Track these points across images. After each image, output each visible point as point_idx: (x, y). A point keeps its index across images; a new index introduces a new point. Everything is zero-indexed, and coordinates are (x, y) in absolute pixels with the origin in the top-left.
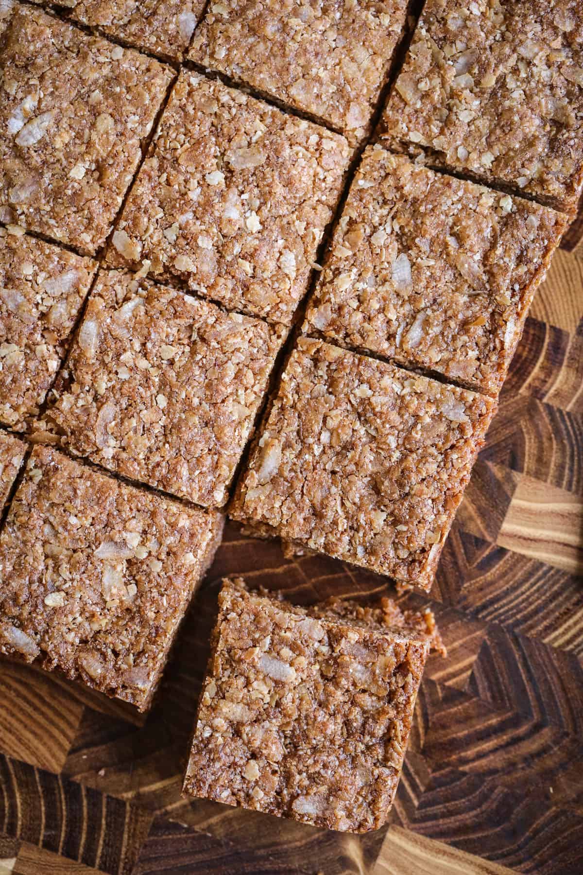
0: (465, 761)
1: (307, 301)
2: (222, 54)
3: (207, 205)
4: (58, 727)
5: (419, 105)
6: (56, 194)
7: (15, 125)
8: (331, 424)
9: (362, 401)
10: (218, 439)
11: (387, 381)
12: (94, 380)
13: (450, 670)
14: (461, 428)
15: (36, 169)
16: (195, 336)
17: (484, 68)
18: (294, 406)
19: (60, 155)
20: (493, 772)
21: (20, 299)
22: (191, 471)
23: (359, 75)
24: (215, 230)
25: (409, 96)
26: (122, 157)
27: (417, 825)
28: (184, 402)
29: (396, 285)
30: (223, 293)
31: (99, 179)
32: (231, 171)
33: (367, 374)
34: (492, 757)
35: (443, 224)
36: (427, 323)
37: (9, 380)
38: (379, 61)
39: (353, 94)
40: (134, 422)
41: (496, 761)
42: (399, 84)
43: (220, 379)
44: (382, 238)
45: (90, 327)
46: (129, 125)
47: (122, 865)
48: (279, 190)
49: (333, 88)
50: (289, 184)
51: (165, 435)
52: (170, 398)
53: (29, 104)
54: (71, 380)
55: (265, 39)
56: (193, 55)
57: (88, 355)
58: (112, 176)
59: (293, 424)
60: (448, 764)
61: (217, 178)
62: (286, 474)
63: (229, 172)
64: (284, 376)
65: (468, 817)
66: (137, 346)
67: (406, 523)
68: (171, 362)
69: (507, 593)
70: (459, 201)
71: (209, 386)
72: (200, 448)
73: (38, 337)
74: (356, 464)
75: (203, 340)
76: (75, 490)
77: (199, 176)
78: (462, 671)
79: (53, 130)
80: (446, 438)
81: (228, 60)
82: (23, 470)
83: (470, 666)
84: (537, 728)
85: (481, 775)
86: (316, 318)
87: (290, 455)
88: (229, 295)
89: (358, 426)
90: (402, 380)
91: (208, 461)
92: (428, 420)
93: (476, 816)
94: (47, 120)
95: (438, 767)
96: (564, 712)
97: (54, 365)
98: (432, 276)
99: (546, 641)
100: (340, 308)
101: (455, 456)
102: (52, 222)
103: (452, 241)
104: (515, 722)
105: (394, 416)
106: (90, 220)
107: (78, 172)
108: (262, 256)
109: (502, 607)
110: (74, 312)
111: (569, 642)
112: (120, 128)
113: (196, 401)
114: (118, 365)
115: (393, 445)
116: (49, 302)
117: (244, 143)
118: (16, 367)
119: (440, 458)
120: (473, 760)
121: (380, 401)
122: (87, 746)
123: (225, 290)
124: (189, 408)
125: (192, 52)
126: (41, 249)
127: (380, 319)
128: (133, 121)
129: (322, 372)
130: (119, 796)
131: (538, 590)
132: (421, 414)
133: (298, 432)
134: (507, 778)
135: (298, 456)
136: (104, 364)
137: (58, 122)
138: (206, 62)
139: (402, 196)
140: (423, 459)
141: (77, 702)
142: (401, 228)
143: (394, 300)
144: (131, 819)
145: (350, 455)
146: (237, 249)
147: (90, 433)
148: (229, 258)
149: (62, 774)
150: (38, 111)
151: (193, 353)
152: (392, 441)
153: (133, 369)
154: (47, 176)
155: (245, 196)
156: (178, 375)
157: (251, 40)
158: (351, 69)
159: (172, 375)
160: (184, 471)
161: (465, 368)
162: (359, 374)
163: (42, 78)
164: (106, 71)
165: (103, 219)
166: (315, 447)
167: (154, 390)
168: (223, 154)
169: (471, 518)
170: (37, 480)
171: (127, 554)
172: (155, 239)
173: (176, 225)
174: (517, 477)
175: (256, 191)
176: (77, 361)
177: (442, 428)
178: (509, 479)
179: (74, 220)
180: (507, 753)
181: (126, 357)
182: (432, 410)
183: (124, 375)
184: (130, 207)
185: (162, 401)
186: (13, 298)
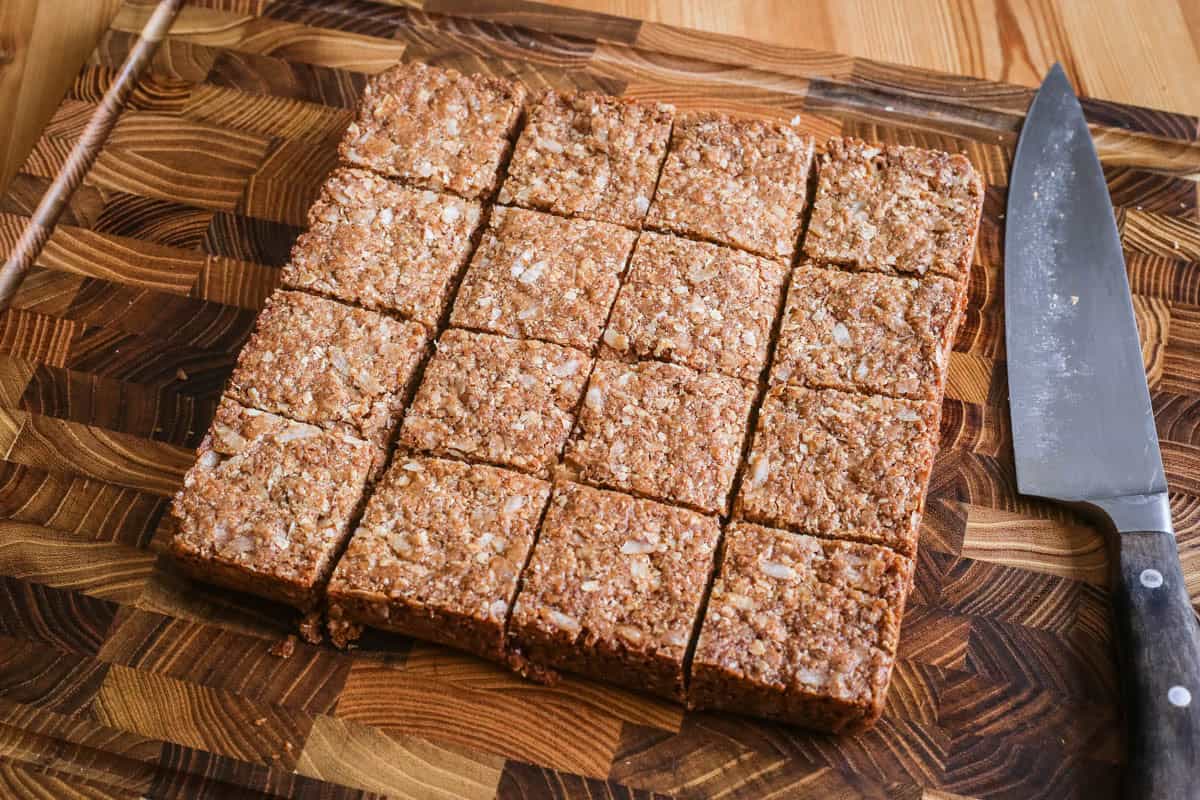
0: (980, 727)
1: (770, 361)
2: (672, 215)
3: (677, 305)
4: (600, 741)
5: (829, 236)
6: (554, 311)
7: (517, 270)
8: (807, 438)
9: (830, 420)
10: (714, 458)
11: (847, 403)
12: (603, 429)
13: (947, 656)
14: (917, 427)
15: (537, 298)
16: (682, 392)
17: (874, 207)
18: (773, 432)
19: (555, 286)
20: (1007, 733)
21: (534, 381)
22: (695, 483)
23: (780, 222)
24: (687, 321)
25: (820, 231)
26: (604, 284)
27: (948, 786)
28: (681, 434)
29: (839, 342)
30: (700, 360)
31: (589, 298)
32: (693, 286)
33: (830, 402)
34: (1002, 721)
35: (867, 300)
36: (870, 362)
37: (530, 436)
38: (794, 215)
39: (778, 234)
40: (641, 452)
41: (1008, 723)
42: (811, 226)
43: (709, 416)
44: (821, 315)
45: (594, 393)
46: (607, 265)
48: (733, 293)
49: (761, 232)
50: (740, 287)
51: (668, 460)
52: (668, 433)
53: (527, 256)
54: (583, 432)
55: (704, 204)
56: (650, 221)
57: (596, 410)
58: (598, 295)
59: (774, 445)
60: (964, 732)
61: (682, 290)
62: (775, 477)
63: (689, 283)
64: (761, 410)
65: (994, 773)
66: (636, 403)
67: (887, 496)
68: (666, 411)
69: (980, 592)
70: (877, 284)
71: (700, 421)
72: (700, 465)
73: (551, 405)
74: (834, 462)
75: (690, 392)
76: (597, 505)
77: (667, 290)
78: (959, 655)
79: (548, 271)
80: (906, 435)
81: (678, 220)
82: (550, 499)
83: (964, 650)
84: (1037, 692)
85: (996, 738)
86: (779, 373)
87: (777, 465)
88: (705, 362)
89: (829, 436)
90: (860, 403)
91: (708, 475)
92: (887, 424)
93: (1001, 772)
94: (542, 265)
95: (956, 736)
96: (1055, 677)
97: (567, 423)
98: (867, 333)
99: (1025, 623)
100: (798, 364)
101: (916, 444)
102: (554, 329)
103: (878, 311)
104: (1015, 690)
105: (859, 425)
106: (585, 325)
107: (571, 296)
108: (727, 333)
109: (979, 603)
110: (580, 386)
111: (1045, 622)
112: (600, 267)
113: (691, 433)
114: (621, 415)
115: (863, 444)
116: (559, 382)
117: (699, 267)
118: (536, 427)
119: (904, 448)
120: (986, 726)
121: (844, 416)
122: (630, 753)
123: (702, 359)
124: (684, 434)
125: (648, 219)
126: (548, 348)
127: (832, 367)
128: (609, 262)
129: (792, 405)
130: (666, 794)
131: (1007, 586)
132: (881, 420)
133: (780, 449)
134: (1021, 737)
135: (784, 464)
136: (609, 416)
137: (551, 267)
138: (661, 223)
139: (830, 289)
140: (890, 449)
141: (614, 717)
142: (834, 308)
143: (839, 353)
145: (827, 456)
146: (706, 331)
147: (605, 464)
148: (701, 337)
149: (610, 781)
150: (535, 260)
151: (682, 402)
152: (861, 441)
153: (635, 417)
154: (546, 300)
155: (707, 298)
156: (673, 417)
157: (693, 206)
158: (773, 219)
159: (667, 418)
160: (690, 482)
161: (909, 386)
162: (823, 402)
163: (534, 242)
164: (584, 234)
165: (595, 324)
166: (797, 456)
167: (655, 431)
168: (684, 276)
169: (935, 540)
170: (562, 504)
171: (649, 549)
172: (639, 332)
173: (654, 320)
174: (966, 506)
175: (714, 295)
176: (586, 419)
177: (901, 429)
178: (960, 509)
179: (570, 324)
180: (1016, 715)
181: (628, 409)
182: (889, 418)
183: (627, 421)
184: (616, 315)
185: (663, 437)
186: (527, 381)
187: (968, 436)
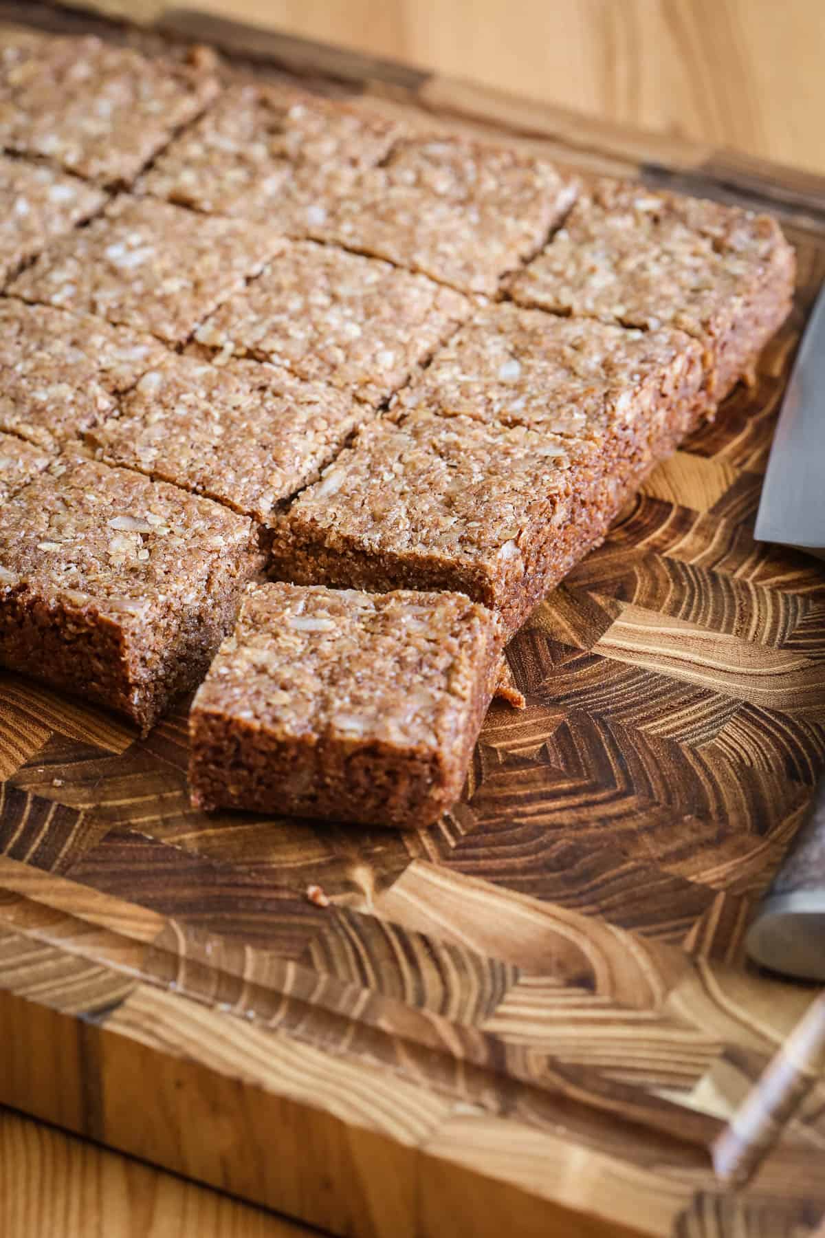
0: (524, 815)
2: (347, 229)
3: (306, 312)
4: (16, 747)
5: (550, 280)
6: (143, 296)
7: (114, 252)
8: (408, 458)
9: (447, 445)
10: (276, 459)
11: (479, 432)
12: (147, 413)
13: (516, 741)
14: (558, 462)
15: (127, 281)
16: (268, 393)
18: (369, 450)
19: (156, 273)
20: (557, 826)
21: (82, 357)
22: (238, 478)
23: (491, 258)
24: (310, 328)
25: (540, 274)
26: (223, 281)
27: (451, 863)
28: (244, 430)
29: (502, 377)
30: (308, 368)
31: (195, 291)
32: (338, 298)
33: (457, 428)
34: (558, 814)
35: (561, 341)
36: (532, 398)
37: (51, 408)
39: (480, 268)
40: (183, 440)
41: (565, 818)
42: (532, 270)
44: (495, 351)
45: (153, 379)
46: (237, 265)
47: (58, 862)
48: (387, 312)
49: (460, 263)
50: (399, 308)
52: (228, 427)
53: (136, 240)
54: (122, 414)
55: (395, 224)
56: (316, 232)
57: (146, 397)
58: (209, 289)
59: (364, 460)
60: (500, 816)
61: (322, 300)
62: (348, 490)
63: (336, 297)
65: (519, 862)
66: (202, 394)
67: (481, 520)
68: (237, 408)
69: (598, 689)
70: (584, 329)
71: (276, 422)
72: (254, 462)
73: (93, 382)
74: (431, 484)
75: (278, 395)
76: (99, 478)
77: (301, 298)
78: (533, 743)
79: (155, 258)
80: (538, 468)
81: (352, 235)
83: (544, 740)
84: (620, 796)
85: (540, 829)
86: (408, 397)
87: (356, 480)
88: (314, 370)
89: (438, 460)
90: (495, 434)
91: (259, 473)
92: (520, 456)
93: (530, 862)
94: (150, 251)
95: (487, 817)
96: (656, 786)
98: (544, 372)
99: (641, 728)
102: (135, 314)
103: (569, 350)
104: (594, 788)
105: (482, 453)
107: (173, 285)
108: (359, 349)
109: (589, 699)
110: (138, 371)
111: (668, 732)
112: (225, 264)
113: (257, 431)
114: (176, 402)
115: (478, 470)
116: (115, 363)
117: (356, 283)
118: (63, 400)
119: (529, 479)
120: (533, 815)
121: (466, 443)
122: (47, 763)
123: (311, 366)
124: (247, 434)
125: (315, 230)
127: (480, 399)
128: (240, 263)
129: (407, 428)
130: (74, 806)
131: (636, 689)
132: (514, 451)
133: (369, 465)
134: (573, 833)
135: (366, 480)
136: (160, 402)
137: (161, 255)
138: (328, 235)
139: (521, 327)
140: (509, 478)
141: (45, 727)
142: (516, 346)
143: (497, 388)
144: (82, 825)
145: (425, 477)
146: (332, 341)
147: (131, 444)
148: (321, 346)
149: (7, 783)
150: (143, 244)
151: (263, 403)
152: (476, 468)
153: (194, 407)
154: (138, 285)
155: (349, 312)
156: (242, 414)
157: (380, 224)
158: (482, 253)
159: (236, 414)
160: (231, 476)
161: (570, 425)
162: (449, 427)
164: (222, 231)
165: (191, 317)
166: (386, 474)
167: (212, 423)
168: (331, 288)
169: (563, 631)
170: (58, 474)
171: (146, 529)
173: (269, 322)
174: (623, 605)
175: (361, 310)
176: (131, 402)
177: (535, 462)
178: (613, 606)
180: (578, 812)
181: (187, 397)
182: (526, 451)
183: (181, 410)
184: (222, 313)
185: (219, 430)
187: (665, 538)
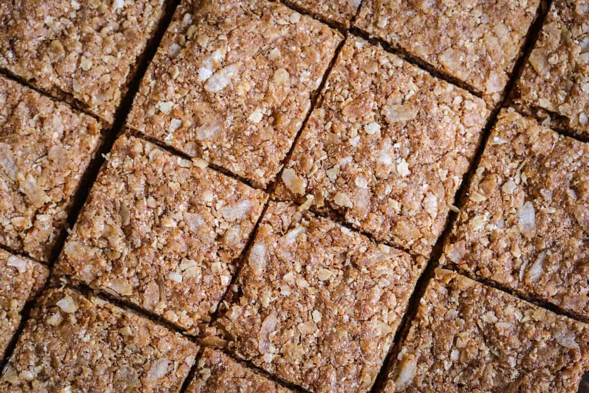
1: (446, 237)
2: (384, 23)
3: (364, 151)
5: (548, 77)
6: (236, 135)
7: (205, 73)
8: (461, 343)
10: (363, 351)
11: (510, 309)
12: (260, 295)
14: (572, 353)
15: (221, 112)
16: (348, 262)
18: (429, 327)
19: (242, 101)
21: (201, 222)
22: (339, 377)
23: (499, 48)
24: (370, 173)
25: (540, 67)
26: (294, 106)
28: (336, 318)
29: (522, 229)
30: (374, 227)
31: (274, 123)
32: (386, 124)
33: (493, 303)
35: (564, 178)
36: (546, 262)
37: (187, 291)
38: (517, 37)
39: (493, 64)
40: (292, 333)
42: (531, 57)
43: (368, 300)
44: (511, 187)
45: (259, 250)
46: (302, 80)
48: (427, 142)
49: (476, 58)
50: (435, 137)
51: (318, 346)
52: (323, 313)
53: (218, 56)
54: (240, 293)
55: (421, 13)
56: (359, 23)
57: (256, 273)
58: (285, 121)
59: (428, 341)
61: (374, 128)
62: (420, 384)
63: (385, 123)
64: (422, 300)
66: (298, 268)
68: (327, 284)
70: (579, 159)
71: (358, 306)
72: (348, 358)
73: (214, 255)
74: (480, 379)
75: (355, 266)
76: (238, 389)
77: (359, 126)
79: (237, 80)
80: (559, 362)
81: (389, 29)
82: (194, 368)
86: (452, 253)
87: (424, 369)
88: (379, 229)
89: (483, 346)
90: (523, 310)
91: (353, 370)
92: (543, 345)
94: (232, 71)
97: (226, 280)
98: (553, 222)
100: (473, 245)
101: (565, 377)
102: (232, 158)
103: (571, 193)
105: (515, 340)
106: (264, 158)
107: (256, 116)
108: (409, 197)
110: (246, 236)
112: (294, 81)
113: (346, 318)
114: (281, 283)
115: (513, 365)
116: (225, 226)
117: (399, 100)
118: (194, 280)
119: (552, 378)
121: (503, 327)
123: (375, 225)
124: (339, 323)
125: (358, 21)
126: (221, 181)
127: (506, 258)
128: (305, 76)
129: (455, 299)
132: (538, 339)
133: (432, 349)
135: (431, 370)
136: (269, 281)
137: (241, 74)
138: (370, 29)
139: (531, 153)
140: (538, 378)
142: (529, 180)
143: (519, 241)
145: (475, 372)
146: (388, 190)
147: (254, 340)
148: (381, 197)
150: (225, 63)
151: (346, 276)
152: (512, 361)
153: (294, 287)
154: (230, 118)
155: (397, 145)
156: (332, 294)
157: (409, 13)
158: (492, 42)
159: (327, 294)
160: (333, 377)
161: (577, 302)
162: (487, 303)
163: (230, 35)
164: (285, 32)
165: (275, 158)
166: (446, 363)
167: (310, 307)
168: (380, 109)
170: (206, 377)
172: (319, 178)
173: (338, 166)
175: (407, 141)
176: (246, 278)
177: (555, 353)
179: (251, 157)
181: (289, 277)
182: (548, 336)
183: (286, 292)
184: (299, 149)
185: (317, 316)
186: (195, 221)
